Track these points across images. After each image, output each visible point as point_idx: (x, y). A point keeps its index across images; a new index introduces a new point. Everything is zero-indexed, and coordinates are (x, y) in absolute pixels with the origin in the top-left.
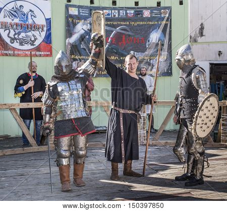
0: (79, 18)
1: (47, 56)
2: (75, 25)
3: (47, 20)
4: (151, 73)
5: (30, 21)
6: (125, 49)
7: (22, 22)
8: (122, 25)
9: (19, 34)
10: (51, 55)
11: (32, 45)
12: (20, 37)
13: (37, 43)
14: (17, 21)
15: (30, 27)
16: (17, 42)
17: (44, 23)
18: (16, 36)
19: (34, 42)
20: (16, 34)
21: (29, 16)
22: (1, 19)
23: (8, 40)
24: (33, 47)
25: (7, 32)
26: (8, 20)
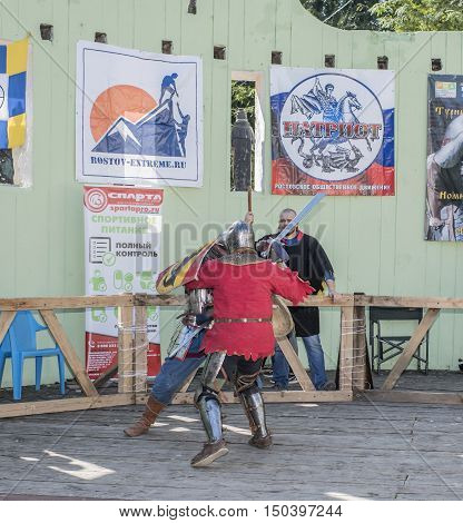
0: (459, 104)
1: (384, 193)
2: (448, 121)
3: (385, 113)
5: (347, 118)
7: (328, 121)
9: (322, 146)
10: (391, 192)
11: (352, 169)
12: (325, 153)
13: (362, 166)
14: (318, 118)
15: (345, 130)
16: (318, 165)
18: (316, 152)
19: (354, 162)
20: (315, 147)
21: (346, 108)
22: (286, 116)
23: (298, 161)
24: (352, 174)
25: (299, 141)
26: (300, 118)
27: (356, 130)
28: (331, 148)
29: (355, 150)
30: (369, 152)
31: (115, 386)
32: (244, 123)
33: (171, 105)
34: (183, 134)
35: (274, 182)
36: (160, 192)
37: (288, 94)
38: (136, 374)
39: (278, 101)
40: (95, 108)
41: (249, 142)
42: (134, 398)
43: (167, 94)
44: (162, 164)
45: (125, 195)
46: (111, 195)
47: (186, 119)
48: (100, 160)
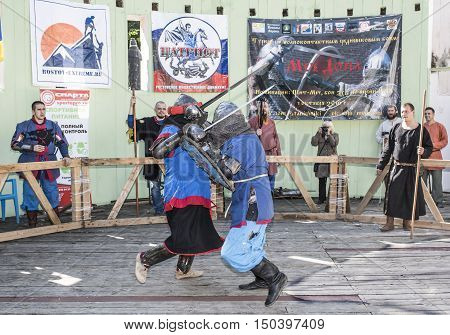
0: (266, 37)
2: (260, 47)
3: (222, 41)
4: (368, 114)
5: (199, 45)
6: (330, 79)
8: (328, 45)
9: (184, 62)
12: (186, 66)
13: (208, 74)
14: (182, 45)
15: (198, 52)
16: (182, 73)
17: (218, 46)
18: (181, 66)
19: (204, 72)
20: (180, 63)
21: (198, 38)
22: (161, 43)
23: (170, 71)
24: (203, 79)
25: (169, 60)
26: (170, 45)
27: (205, 52)
28: (190, 63)
29: (205, 65)
30: (212, 65)
31: (70, 214)
32: (134, 48)
33: (91, 36)
34: (100, 55)
35: (155, 84)
36: (87, 92)
37: (162, 30)
38: (84, 209)
39: (156, 34)
40: (43, 38)
41: (138, 60)
42: (83, 224)
43: (89, 29)
44: (88, 74)
45: (65, 95)
46: (57, 94)
47: (101, 45)
48: (49, 72)
